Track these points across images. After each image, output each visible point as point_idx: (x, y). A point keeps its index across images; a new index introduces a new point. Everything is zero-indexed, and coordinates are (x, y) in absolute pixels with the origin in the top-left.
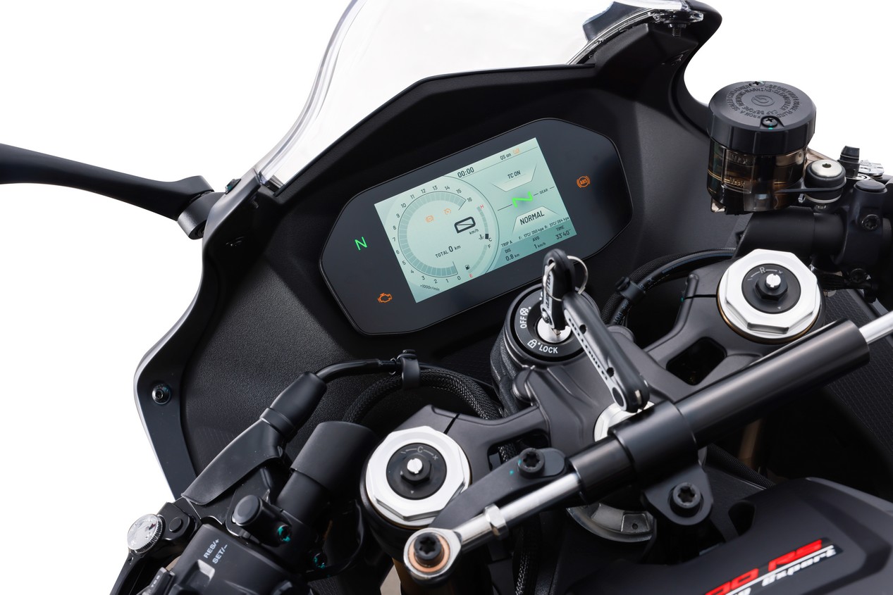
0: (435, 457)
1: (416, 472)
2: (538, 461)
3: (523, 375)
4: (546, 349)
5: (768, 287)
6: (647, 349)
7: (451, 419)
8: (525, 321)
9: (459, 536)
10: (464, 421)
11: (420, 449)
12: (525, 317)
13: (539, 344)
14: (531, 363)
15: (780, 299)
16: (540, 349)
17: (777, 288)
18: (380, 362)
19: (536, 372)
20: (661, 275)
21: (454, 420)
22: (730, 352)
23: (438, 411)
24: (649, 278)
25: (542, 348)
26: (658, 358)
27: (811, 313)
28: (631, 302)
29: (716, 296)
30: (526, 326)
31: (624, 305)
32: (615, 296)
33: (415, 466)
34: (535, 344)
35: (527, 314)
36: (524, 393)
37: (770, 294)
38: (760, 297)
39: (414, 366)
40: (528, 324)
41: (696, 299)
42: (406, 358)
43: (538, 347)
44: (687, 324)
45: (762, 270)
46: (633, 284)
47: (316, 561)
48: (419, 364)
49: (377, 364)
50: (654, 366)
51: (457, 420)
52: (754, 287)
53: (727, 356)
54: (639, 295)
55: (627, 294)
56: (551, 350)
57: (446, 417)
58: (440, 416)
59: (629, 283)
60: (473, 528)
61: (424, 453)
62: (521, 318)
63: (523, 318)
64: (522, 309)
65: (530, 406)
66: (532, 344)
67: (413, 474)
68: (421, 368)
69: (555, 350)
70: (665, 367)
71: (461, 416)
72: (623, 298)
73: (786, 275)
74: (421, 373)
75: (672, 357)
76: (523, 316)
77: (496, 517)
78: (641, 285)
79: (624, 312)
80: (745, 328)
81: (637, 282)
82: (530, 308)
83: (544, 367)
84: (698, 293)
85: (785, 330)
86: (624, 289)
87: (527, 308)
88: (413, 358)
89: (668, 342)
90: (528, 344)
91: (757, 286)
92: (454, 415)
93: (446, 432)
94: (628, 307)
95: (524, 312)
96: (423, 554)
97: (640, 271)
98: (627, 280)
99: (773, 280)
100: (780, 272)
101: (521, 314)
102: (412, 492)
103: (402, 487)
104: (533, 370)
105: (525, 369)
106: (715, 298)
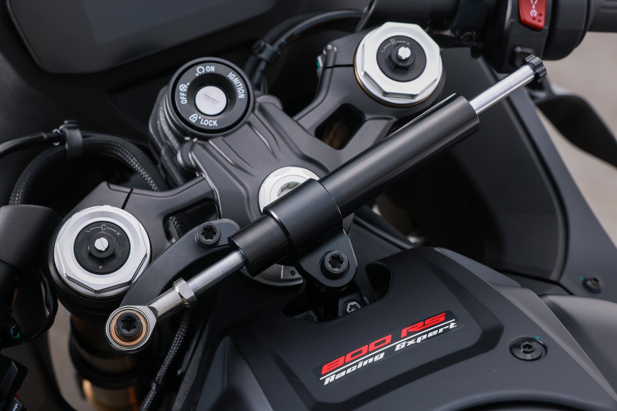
0: (118, 234)
1: (104, 250)
2: (215, 233)
3: (187, 146)
4: (206, 122)
5: (400, 59)
6: (296, 118)
7: (127, 194)
8: (185, 97)
9: (153, 310)
10: (139, 195)
11: (104, 227)
12: (185, 92)
13: (200, 118)
14: (193, 136)
15: (410, 68)
16: (201, 123)
17: (407, 59)
18: (45, 136)
19: (199, 144)
20: (292, 36)
21: (129, 194)
22: (368, 117)
23: (112, 186)
24: (282, 40)
25: (203, 122)
26: (307, 127)
27: (435, 80)
28: (269, 64)
29: (353, 66)
30: (186, 101)
31: (262, 66)
32: (252, 59)
33: (101, 244)
34: (196, 118)
35: (186, 90)
36: (189, 163)
37: (401, 64)
38: (393, 67)
39: (76, 135)
40: (187, 99)
41: (336, 69)
42: (69, 128)
43: (199, 121)
44: (330, 93)
45: (393, 42)
46: (268, 46)
47: (12, 333)
48: (82, 134)
49: (42, 137)
50: (305, 134)
51: (132, 195)
52: (387, 58)
53: (365, 121)
54: (275, 57)
55: (264, 55)
56: (211, 123)
57: (121, 192)
58: (116, 192)
59: (265, 46)
60: (165, 302)
61: (107, 231)
62: (181, 94)
63: (183, 94)
64: (181, 86)
65: (196, 175)
66: (193, 118)
67: (101, 251)
68: (84, 137)
69: (215, 123)
70: (313, 134)
71: (135, 191)
72: (260, 60)
73: (414, 46)
74: (84, 142)
75: (319, 124)
76: (182, 92)
77: (185, 290)
78: (276, 47)
79: (263, 73)
80: (379, 95)
81: (272, 44)
82: (188, 84)
83: (206, 139)
84: (337, 63)
85: (413, 96)
86: (261, 52)
87: (186, 84)
88: (75, 128)
89: (314, 111)
90: (190, 118)
91: (390, 57)
92: (129, 190)
93: (123, 208)
94: (266, 68)
95: (183, 88)
96: (125, 331)
97: (273, 33)
98: (263, 43)
99: (404, 53)
100: (408, 44)
101: (181, 90)
102: (100, 267)
103: (90, 263)
104: (196, 142)
105: (187, 141)
106: (352, 68)
